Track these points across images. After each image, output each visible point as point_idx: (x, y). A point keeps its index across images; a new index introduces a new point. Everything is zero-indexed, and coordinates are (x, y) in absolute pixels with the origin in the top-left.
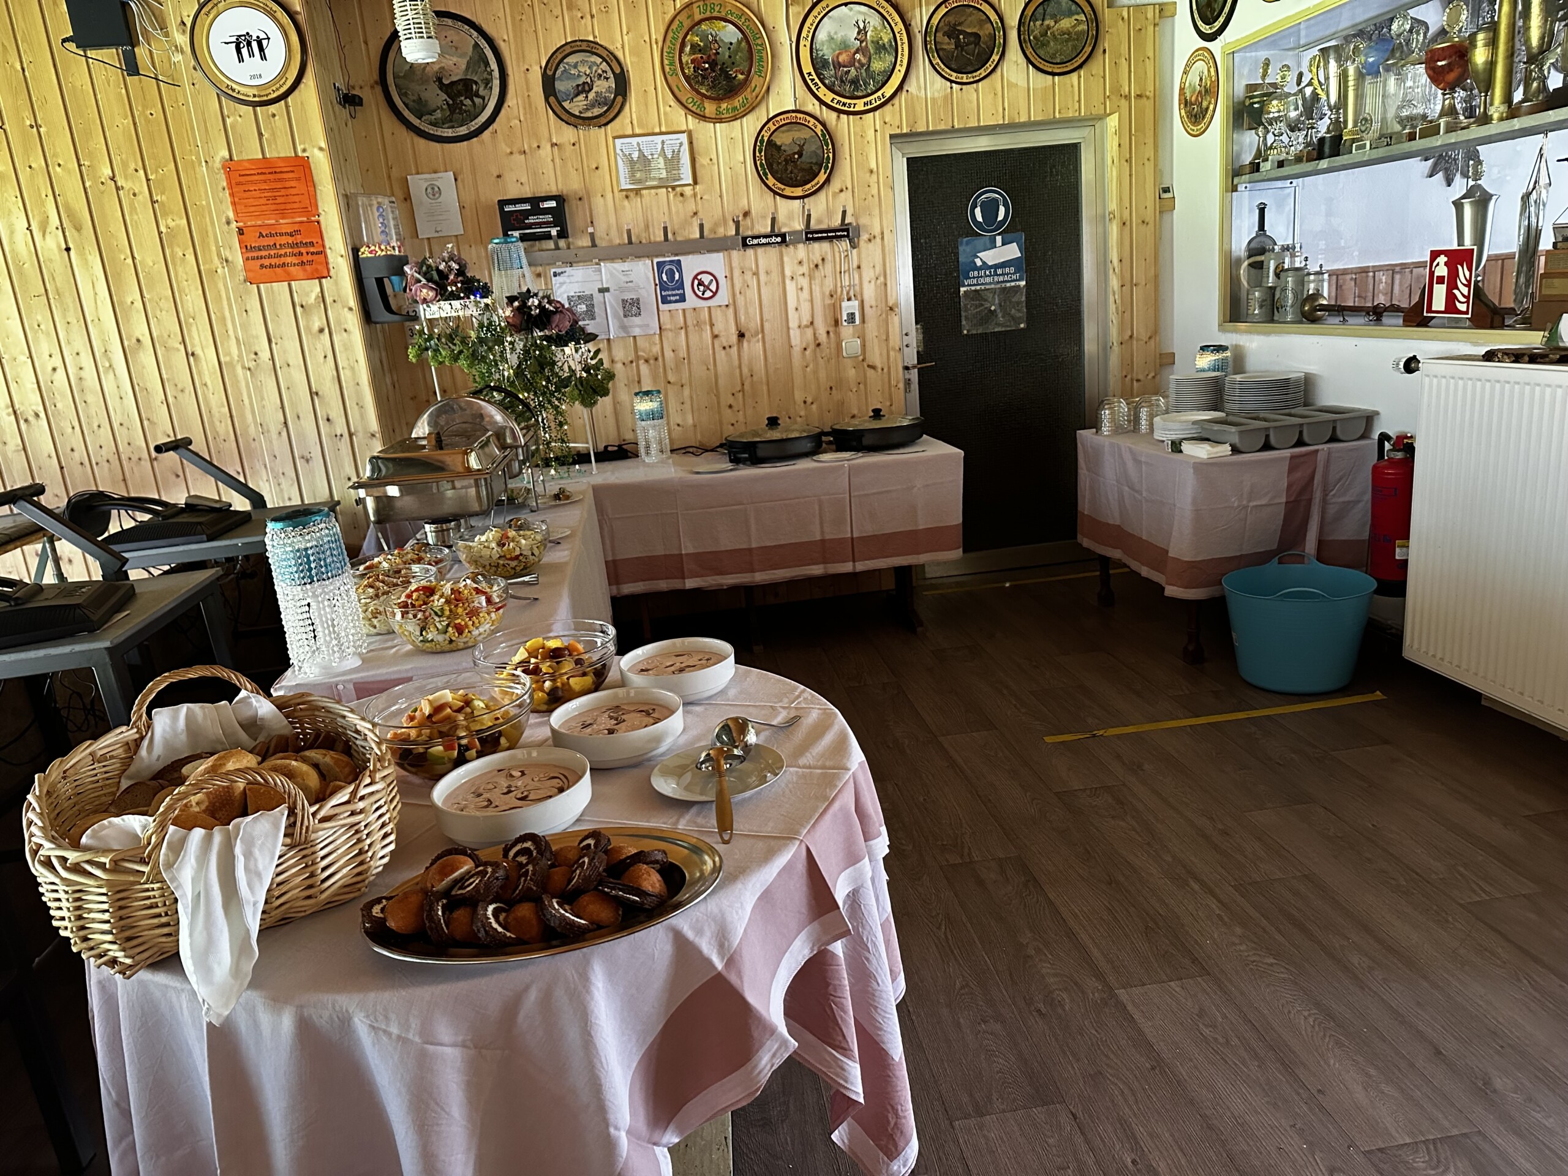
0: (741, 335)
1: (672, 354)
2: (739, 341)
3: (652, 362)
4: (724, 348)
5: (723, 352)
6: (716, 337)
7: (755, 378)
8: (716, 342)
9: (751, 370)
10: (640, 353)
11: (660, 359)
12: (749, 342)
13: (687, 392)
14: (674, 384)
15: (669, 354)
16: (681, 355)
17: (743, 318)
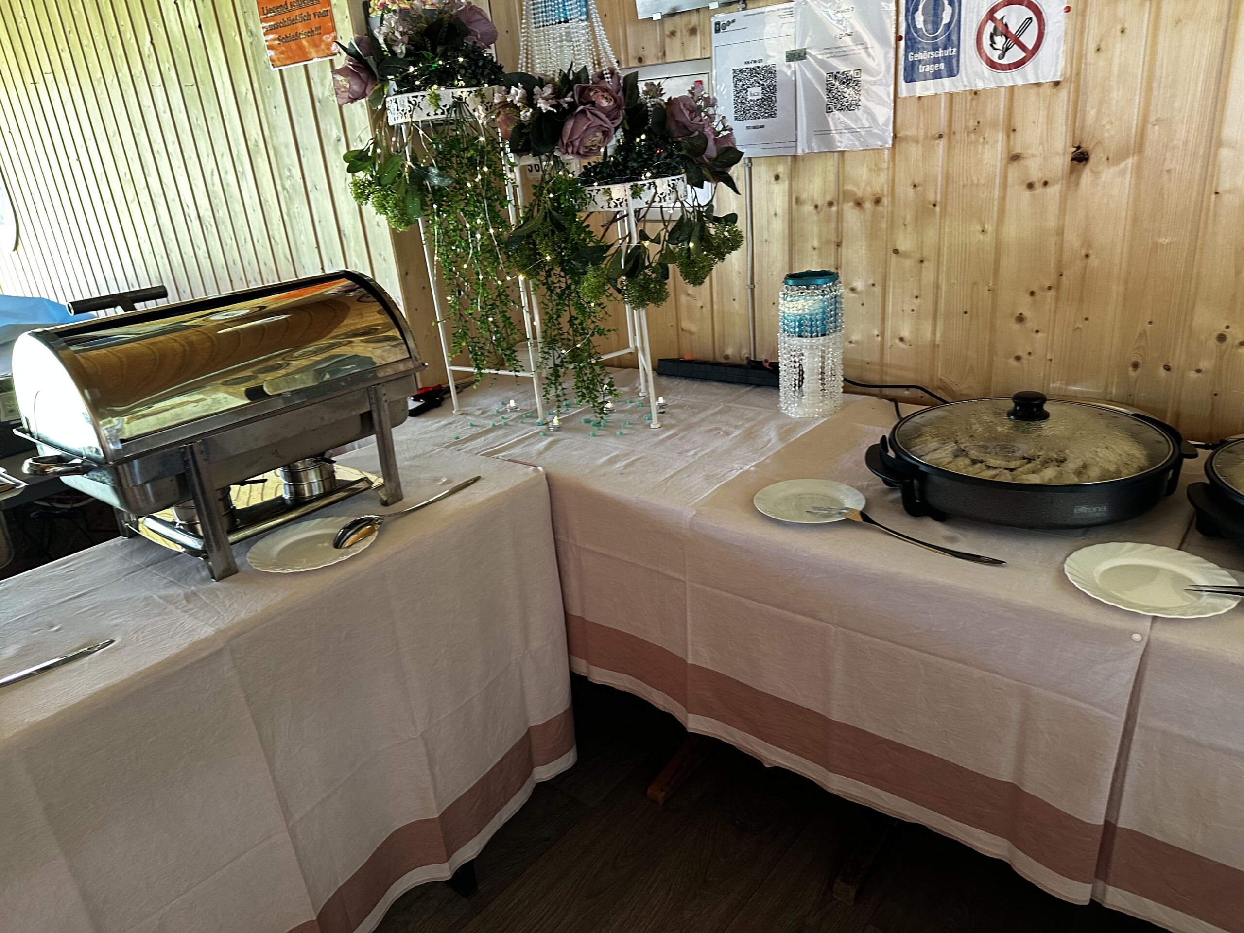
0: (1081, 157)
1: (911, 191)
2: (1072, 170)
3: (868, 205)
4: (1030, 186)
5: (1027, 194)
6: (1015, 158)
7: (1093, 261)
8: (1014, 171)
9: (1087, 243)
10: (849, 187)
11: (885, 201)
12: (1096, 174)
13: (928, 275)
14: (906, 255)
15: (905, 192)
16: (931, 197)
17: (1092, 113)
